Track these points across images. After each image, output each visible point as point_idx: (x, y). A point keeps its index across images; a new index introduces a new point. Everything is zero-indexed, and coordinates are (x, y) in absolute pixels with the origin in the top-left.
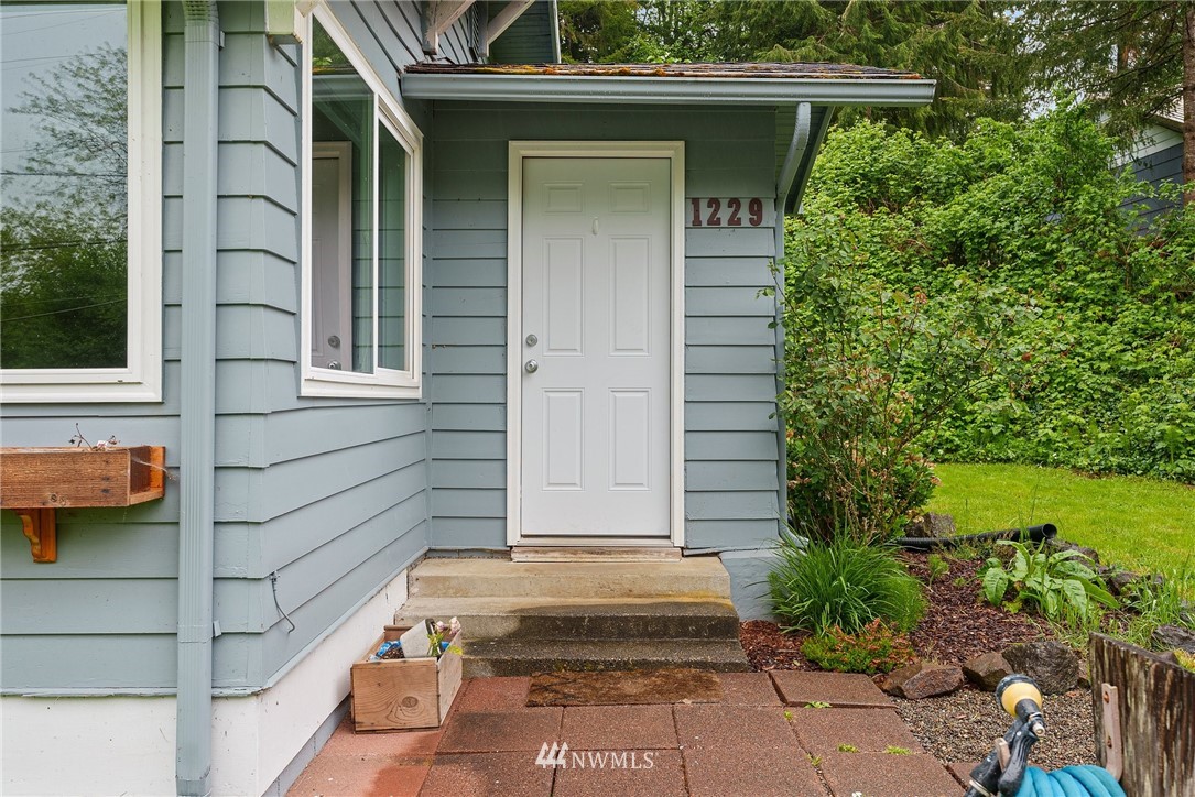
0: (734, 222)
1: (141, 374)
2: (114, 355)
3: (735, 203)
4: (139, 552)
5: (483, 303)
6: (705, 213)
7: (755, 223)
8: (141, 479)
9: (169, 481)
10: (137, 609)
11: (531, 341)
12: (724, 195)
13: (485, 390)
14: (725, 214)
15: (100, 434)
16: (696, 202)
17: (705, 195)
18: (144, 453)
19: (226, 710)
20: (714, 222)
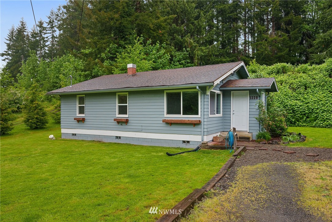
0: (254, 99)
1: (199, 116)
2: (198, 114)
3: (255, 97)
4: (199, 126)
5: (228, 107)
6: (251, 98)
7: (257, 99)
8: (199, 122)
9: (201, 122)
10: (199, 130)
11: (234, 111)
12: (254, 96)
13: (229, 116)
14: (253, 98)
15: (197, 119)
16: (250, 97)
17: (251, 96)
18: (200, 120)
19: (204, 136)
20: (252, 99)
